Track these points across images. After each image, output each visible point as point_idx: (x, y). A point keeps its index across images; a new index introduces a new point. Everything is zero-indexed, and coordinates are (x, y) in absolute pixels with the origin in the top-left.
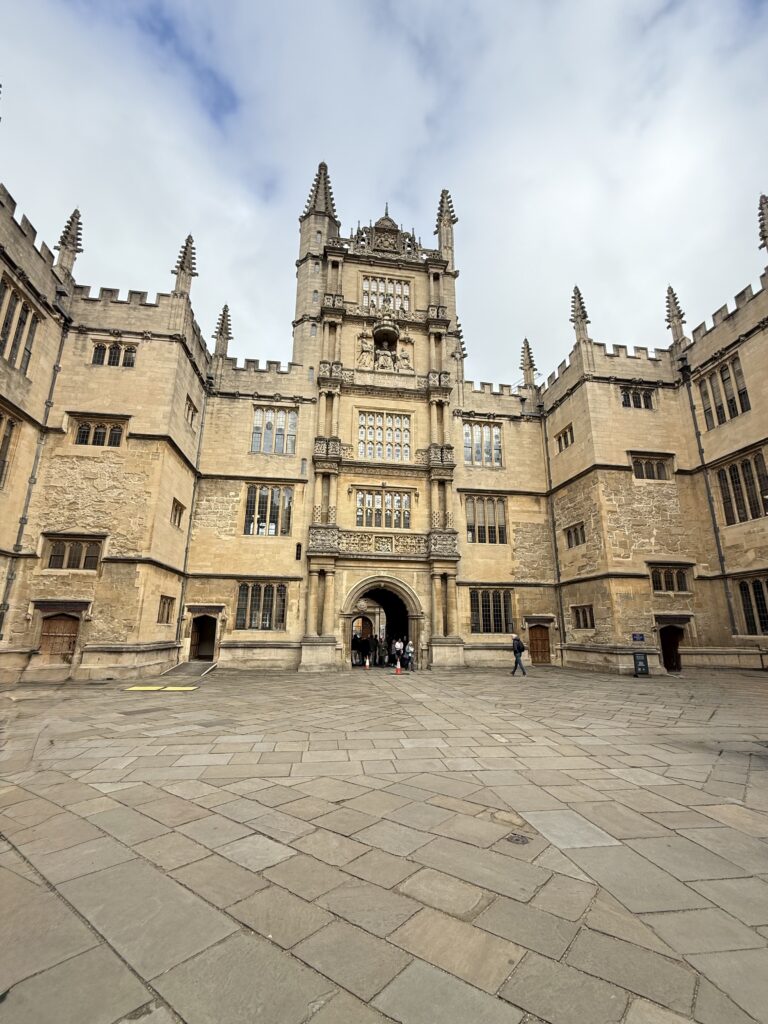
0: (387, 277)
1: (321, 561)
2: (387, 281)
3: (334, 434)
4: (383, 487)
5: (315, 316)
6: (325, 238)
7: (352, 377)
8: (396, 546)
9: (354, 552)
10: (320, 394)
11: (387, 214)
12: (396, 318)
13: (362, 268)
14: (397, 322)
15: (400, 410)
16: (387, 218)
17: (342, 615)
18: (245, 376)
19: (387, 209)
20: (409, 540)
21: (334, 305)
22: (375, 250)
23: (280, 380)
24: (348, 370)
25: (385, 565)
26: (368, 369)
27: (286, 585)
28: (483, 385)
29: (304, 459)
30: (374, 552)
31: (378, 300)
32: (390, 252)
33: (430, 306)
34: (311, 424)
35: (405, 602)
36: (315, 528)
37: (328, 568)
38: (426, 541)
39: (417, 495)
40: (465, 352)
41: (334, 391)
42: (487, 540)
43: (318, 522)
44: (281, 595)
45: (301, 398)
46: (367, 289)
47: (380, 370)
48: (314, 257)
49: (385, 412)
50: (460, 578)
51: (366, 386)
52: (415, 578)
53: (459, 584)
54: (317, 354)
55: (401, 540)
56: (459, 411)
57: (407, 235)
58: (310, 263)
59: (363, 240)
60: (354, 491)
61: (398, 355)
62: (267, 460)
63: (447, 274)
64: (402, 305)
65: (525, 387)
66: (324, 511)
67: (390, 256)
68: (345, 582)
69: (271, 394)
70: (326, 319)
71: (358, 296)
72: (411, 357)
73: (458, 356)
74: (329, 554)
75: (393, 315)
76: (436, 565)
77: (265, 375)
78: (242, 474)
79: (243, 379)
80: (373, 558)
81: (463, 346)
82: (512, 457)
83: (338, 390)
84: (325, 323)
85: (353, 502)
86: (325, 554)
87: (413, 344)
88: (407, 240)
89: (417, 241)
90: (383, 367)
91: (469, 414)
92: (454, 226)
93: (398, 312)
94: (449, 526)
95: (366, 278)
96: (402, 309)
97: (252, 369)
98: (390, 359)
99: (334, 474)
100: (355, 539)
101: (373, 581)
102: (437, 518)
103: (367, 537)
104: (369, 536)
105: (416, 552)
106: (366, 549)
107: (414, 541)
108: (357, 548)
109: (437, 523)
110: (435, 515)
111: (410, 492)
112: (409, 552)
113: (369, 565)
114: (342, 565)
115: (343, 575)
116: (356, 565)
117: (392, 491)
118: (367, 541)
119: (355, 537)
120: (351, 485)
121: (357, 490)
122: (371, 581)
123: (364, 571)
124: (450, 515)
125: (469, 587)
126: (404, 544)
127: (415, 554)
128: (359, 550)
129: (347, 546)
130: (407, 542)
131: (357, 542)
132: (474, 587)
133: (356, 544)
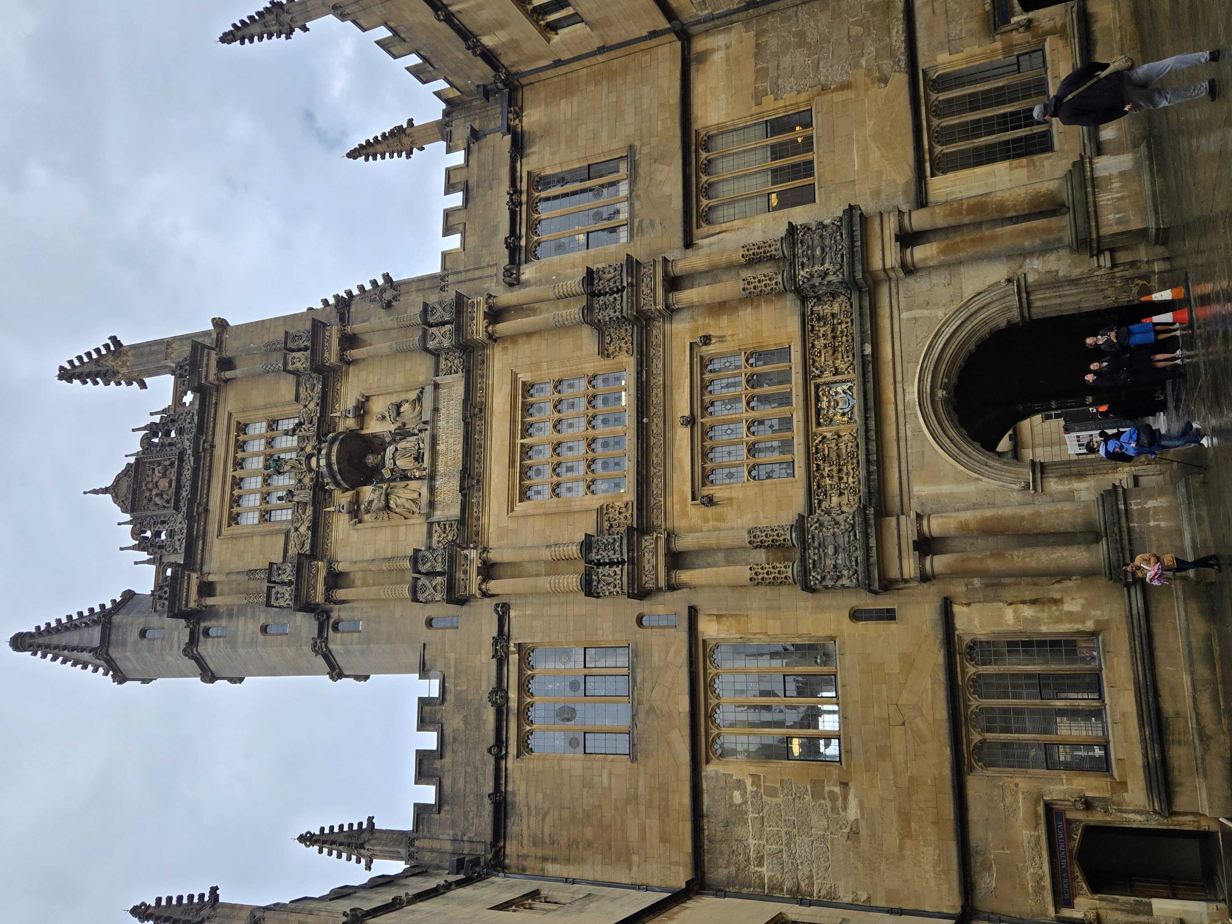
0: (230, 473)
1: (892, 550)
2: (239, 473)
3: (574, 551)
4: (691, 421)
5: (315, 624)
6: (155, 621)
7: (444, 525)
8: (837, 371)
9: (862, 473)
10: (485, 594)
11: (105, 491)
12: (313, 442)
13: (213, 528)
14: (321, 436)
15: (513, 407)
16: (112, 490)
17: (1035, 486)
18: (454, 781)
19: (95, 492)
20: (820, 344)
21: (290, 583)
22: (177, 508)
23: (458, 694)
24: (430, 535)
25: (888, 393)
26: (425, 491)
27: (967, 640)
28: (447, 231)
29: (640, 621)
30: (854, 427)
31: (277, 489)
32: (180, 474)
33: (285, 370)
34: (555, 611)
35: (984, 331)
36: (805, 572)
37: (909, 532)
38: (819, 301)
39: (707, 340)
40: (381, 282)
41: (477, 563)
42: (807, 157)
43: (791, 570)
44: (997, 654)
45: (496, 641)
46: (257, 514)
47: (426, 464)
48: (193, 641)
49: (519, 441)
50: (907, 202)
51: (462, 489)
52: (917, 313)
53: (922, 203)
54: (398, 613)
55: (821, 361)
56: (508, 272)
57: (146, 441)
58: (206, 648)
59: (157, 534)
60: (707, 491)
61: (392, 428)
62: (648, 713)
63: (219, 343)
64: (286, 433)
65: (448, 137)
66: (760, 556)
67: (187, 473)
68: (945, 488)
69: (490, 714)
70: (320, 599)
71: (271, 533)
72: (395, 399)
73: (388, 296)
74: (872, 531)
75: (309, 449)
76: (876, 264)
77: (448, 732)
78: (686, 772)
79: (461, 784)
80: (872, 423)
81: (368, 287)
82: (604, 136)
83: (473, 554)
84: (328, 599)
85: (737, 493)
86: (873, 542)
87: (368, 398)
88: (156, 440)
89: (157, 419)
90: (419, 458)
91: (513, 249)
92: (126, 342)
93: (302, 439)
94: (775, 248)
95: (234, 519)
96: (294, 430)
97: (438, 764)
98: (402, 445)
99: (668, 541)
100: (828, 476)
101: (934, 418)
102: (759, 281)
103: (820, 446)
104: (817, 441)
105: (849, 320)
106: (850, 444)
107: (822, 329)
108: (850, 467)
109: (770, 280)
110: (752, 286)
111: (702, 358)
112: (850, 338)
113: (894, 433)
114: (898, 499)
115: (923, 494)
116: (896, 464)
117: (702, 401)
118: (830, 446)
119: (823, 477)
120: (694, 498)
121: (704, 485)
122: (936, 423)
123: (909, 444)
124: (748, 250)
125: (929, 178)
126: (830, 353)
127: (852, 321)
128: (855, 461)
129: (846, 492)
130: (825, 347)
131: (835, 468)
132: (928, 165)
133: (840, 471)
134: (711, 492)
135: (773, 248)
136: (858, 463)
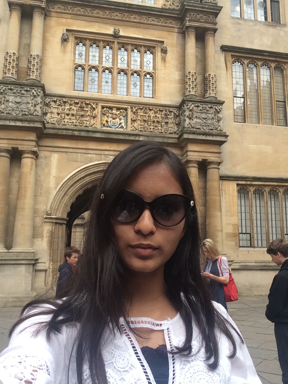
1: (14, 135)
4: (116, 36)
8: (133, 121)
9: (69, 127)
17: (48, 218)
20: (151, 113)
30: (99, 127)
36: (7, 84)
37: (25, 146)
38: (176, 116)
39: (164, 51)
42: (261, 120)
43: (11, 76)
50: (225, 170)
53: (223, 178)
55: (141, 113)
60: (71, 39)
66: (23, 65)
68: (54, 171)
76: (191, 147)
80: (98, 135)
85: (69, 56)
86: (19, 124)
94: (211, 93)
100: (71, 108)
101: (97, 170)
102: (193, 82)
103: (89, 106)
104: (92, 104)
105: (163, 131)
106: (88, 123)
107: (160, 116)
108: (74, 121)
109: (193, 88)
110: (191, 77)
111: (154, 47)
112: (152, 130)
113: (91, 147)
114: (51, 144)
115: (52, 159)
116: (72, 146)
117: (128, 44)
118: (89, 112)
119: (71, 105)
120: (67, 30)
121: (76, 38)
122: (94, 171)
123: (84, 155)
124: (213, 78)
125: (236, 182)
126: (145, 119)
127: (161, 132)
128: (77, 124)
129: (59, 117)
130: (149, 116)
131: (75, 112)
132: (244, 183)
133: (73, 115)
134: (70, 41)
135: (211, 92)
136: (76, 125)
